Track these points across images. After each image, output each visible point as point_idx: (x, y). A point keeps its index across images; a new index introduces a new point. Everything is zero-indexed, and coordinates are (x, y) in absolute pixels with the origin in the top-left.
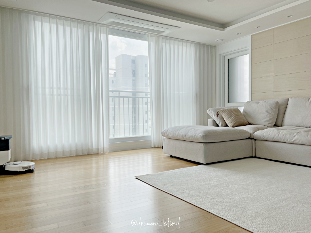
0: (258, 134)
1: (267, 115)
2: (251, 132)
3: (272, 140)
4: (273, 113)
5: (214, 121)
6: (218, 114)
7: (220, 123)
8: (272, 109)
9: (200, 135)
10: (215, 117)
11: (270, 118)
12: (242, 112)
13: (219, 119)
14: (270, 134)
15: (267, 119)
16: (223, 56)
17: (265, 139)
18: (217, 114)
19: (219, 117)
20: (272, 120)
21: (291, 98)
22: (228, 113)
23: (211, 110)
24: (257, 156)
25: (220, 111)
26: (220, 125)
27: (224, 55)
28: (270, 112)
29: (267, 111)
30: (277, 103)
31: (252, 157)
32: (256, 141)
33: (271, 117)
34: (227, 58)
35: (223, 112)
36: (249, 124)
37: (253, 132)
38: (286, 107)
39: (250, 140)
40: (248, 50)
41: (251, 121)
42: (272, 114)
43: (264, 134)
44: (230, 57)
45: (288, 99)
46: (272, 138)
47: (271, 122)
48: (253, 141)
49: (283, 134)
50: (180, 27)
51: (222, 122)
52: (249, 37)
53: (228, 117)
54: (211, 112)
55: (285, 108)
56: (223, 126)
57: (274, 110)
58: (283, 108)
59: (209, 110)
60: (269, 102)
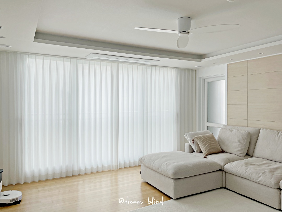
0: (228, 167)
1: (239, 145)
2: (222, 164)
3: (239, 176)
4: (245, 144)
5: (190, 146)
6: (194, 141)
7: (195, 149)
8: (243, 139)
9: (170, 171)
10: (191, 143)
11: (241, 148)
12: (217, 139)
13: (195, 145)
14: (238, 170)
15: (239, 149)
16: (202, 79)
17: (234, 173)
18: (192, 141)
19: (194, 143)
20: (243, 150)
21: (263, 129)
22: (202, 141)
23: (187, 135)
24: (227, 187)
25: (196, 138)
26: (195, 151)
27: (204, 78)
28: (242, 142)
29: (239, 141)
30: (249, 133)
31: (222, 188)
32: (226, 173)
33: (243, 148)
34: (206, 81)
35: (198, 139)
36: (223, 152)
37: (224, 164)
38: (258, 137)
39: (220, 172)
40: (224, 76)
41: (224, 149)
42: (243, 144)
43: (233, 169)
44: (209, 80)
45: (260, 130)
46: (240, 174)
47: (243, 152)
48: (224, 173)
49: (250, 172)
50: (159, 60)
51: (197, 148)
52: (225, 65)
53: (202, 144)
54: (188, 137)
55: (256, 138)
56: (198, 152)
57: (246, 140)
58: (255, 137)
59: (186, 135)
60: (241, 132)
